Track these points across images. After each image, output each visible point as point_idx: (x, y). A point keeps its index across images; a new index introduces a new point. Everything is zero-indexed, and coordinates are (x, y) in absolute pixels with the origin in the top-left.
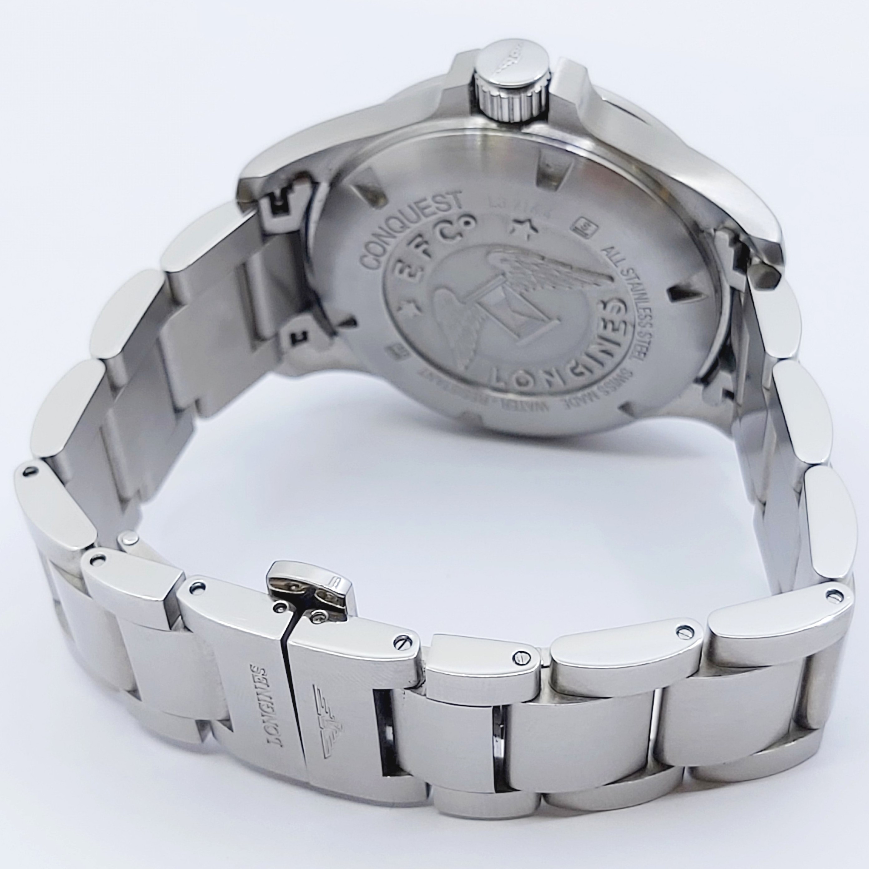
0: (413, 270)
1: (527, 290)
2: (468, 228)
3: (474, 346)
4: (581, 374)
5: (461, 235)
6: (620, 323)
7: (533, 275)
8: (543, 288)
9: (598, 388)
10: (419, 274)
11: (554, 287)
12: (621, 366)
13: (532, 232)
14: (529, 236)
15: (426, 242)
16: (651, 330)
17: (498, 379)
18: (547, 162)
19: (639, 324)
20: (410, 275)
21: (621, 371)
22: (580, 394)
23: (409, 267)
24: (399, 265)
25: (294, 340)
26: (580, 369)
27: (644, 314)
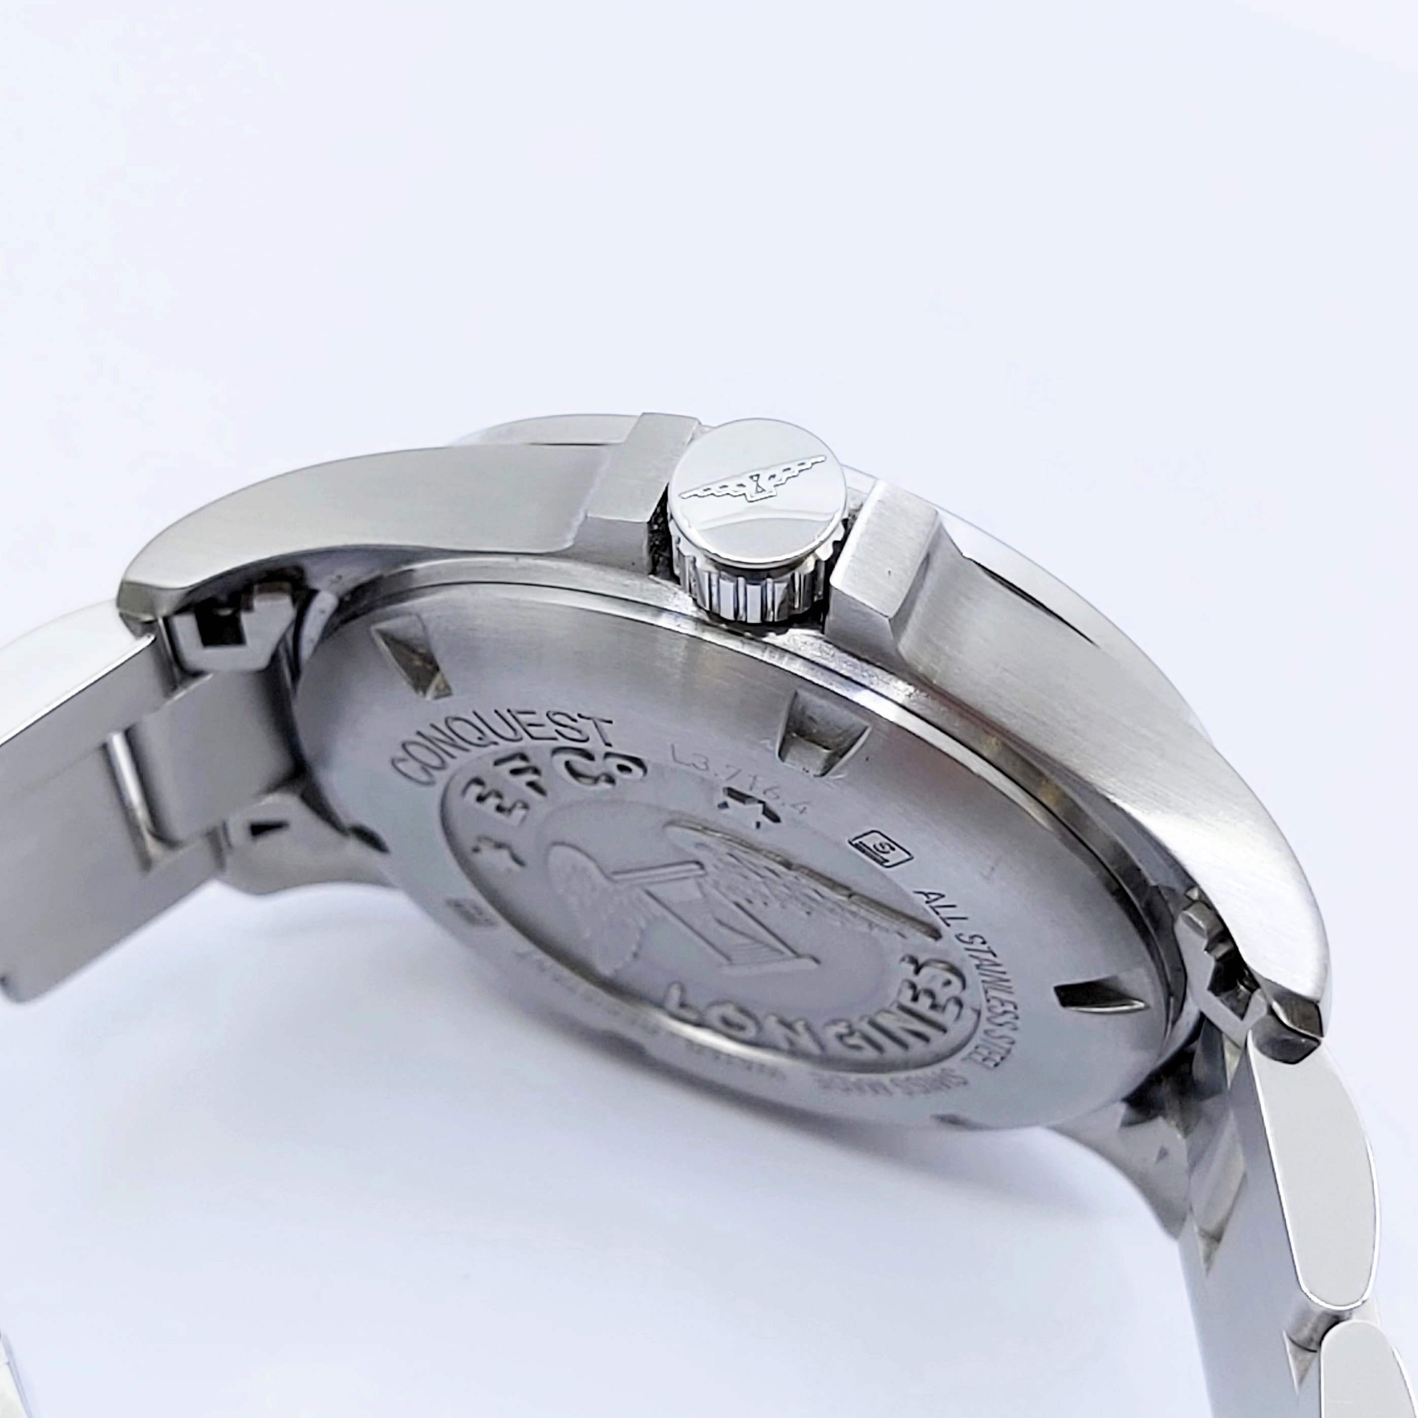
0: (507, 803)
1: (750, 902)
2: (626, 776)
3: (634, 948)
4: (857, 1048)
5: (611, 780)
6: (948, 1000)
7: (764, 883)
8: (783, 907)
9: (892, 1080)
10: (519, 813)
11: (808, 913)
12: (946, 1064)
13: (765, 820)
14: (758, 825)
15: (536, 771)
16: (1013, 1035)
17: (683, 1005)
18: (808, 713)
19: (989, 1019)
20: (499, 809)
21: (943, 1070)
22: (853, 1077)
23: (499, 795)
24: (476, 790)
25: (258, 829)
26: (855, 1040)
27: (1000, 1010)
